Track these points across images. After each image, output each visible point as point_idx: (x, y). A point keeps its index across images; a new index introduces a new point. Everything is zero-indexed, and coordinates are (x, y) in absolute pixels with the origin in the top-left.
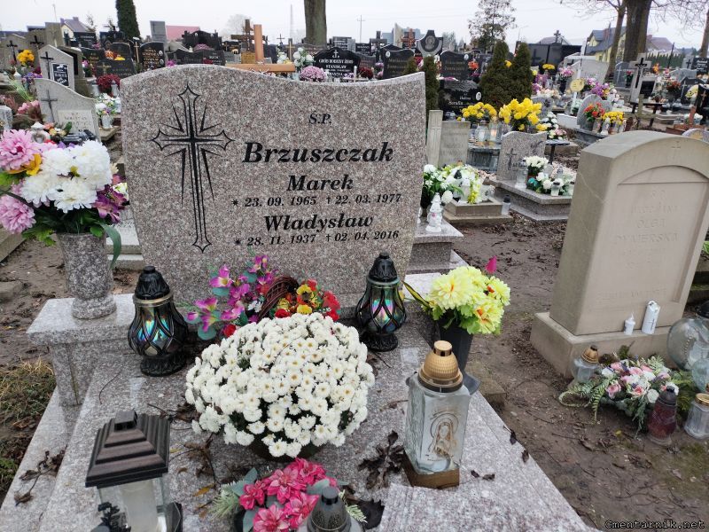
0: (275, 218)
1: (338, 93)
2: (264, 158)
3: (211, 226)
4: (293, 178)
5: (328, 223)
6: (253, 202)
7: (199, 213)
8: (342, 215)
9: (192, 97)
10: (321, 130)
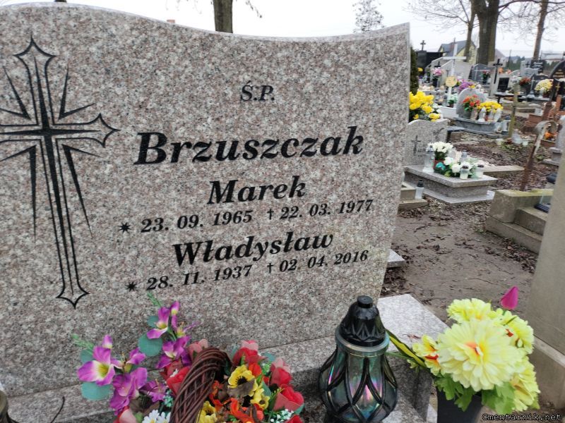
0: (189, 246)
1: (285, 53)
2: (169, 157)
3: (86, 266)
4: (216, 185)
5: (270, 247)
6: (153, 224)
7: (66, 248)
8: (290, 234)
9: (42, 59)
10: (258, 111)
